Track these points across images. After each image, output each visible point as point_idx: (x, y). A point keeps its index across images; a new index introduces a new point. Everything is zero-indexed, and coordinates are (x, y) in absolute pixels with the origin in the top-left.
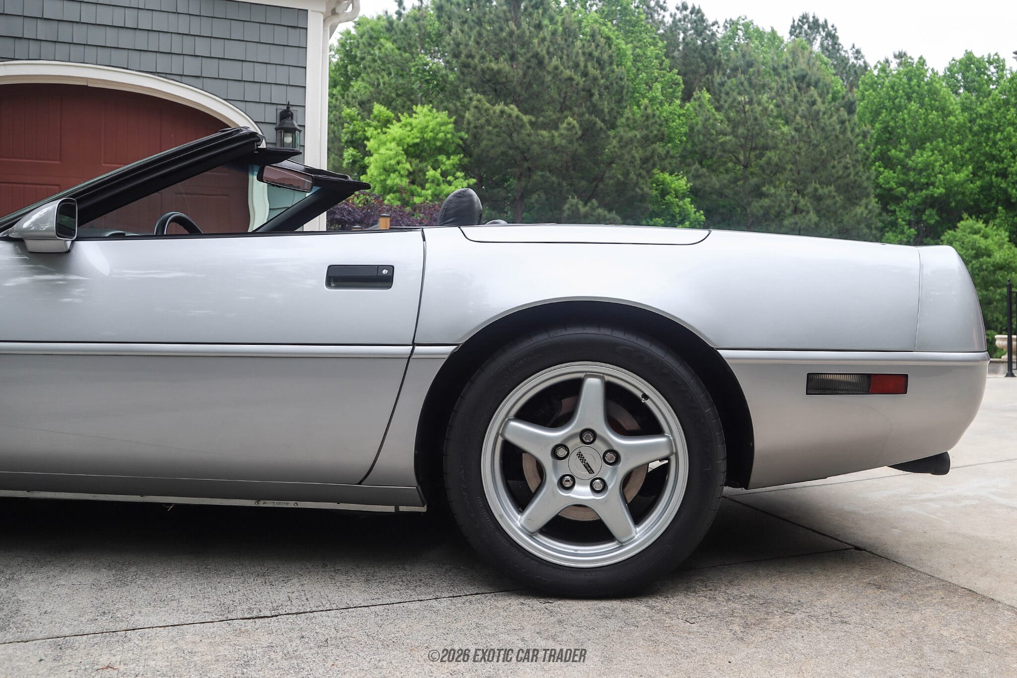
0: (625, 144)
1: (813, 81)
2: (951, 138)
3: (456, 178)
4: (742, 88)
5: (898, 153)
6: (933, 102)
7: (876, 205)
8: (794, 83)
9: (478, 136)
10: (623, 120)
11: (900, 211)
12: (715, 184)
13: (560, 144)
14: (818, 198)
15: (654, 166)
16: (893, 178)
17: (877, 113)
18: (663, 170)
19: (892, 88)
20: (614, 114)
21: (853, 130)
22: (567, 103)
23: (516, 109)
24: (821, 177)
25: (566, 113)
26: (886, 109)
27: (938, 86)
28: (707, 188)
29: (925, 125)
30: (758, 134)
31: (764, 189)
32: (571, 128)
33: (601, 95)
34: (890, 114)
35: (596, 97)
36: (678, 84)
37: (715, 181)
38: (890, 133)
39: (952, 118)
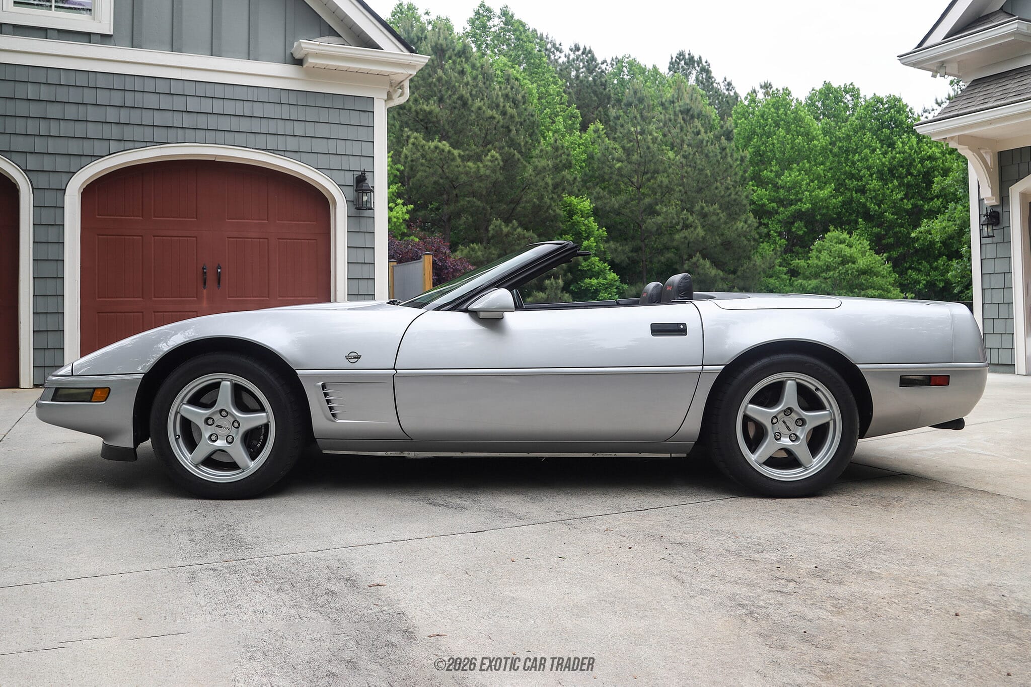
0: (538, 171)
1: (695, 113)
2: (815, 160)
3: (397, 205)
4: (635, 122)
5: (769, 173)
6: (798, 128)
7: (754, 220)
8: (681, 116)
9: (414, 168)
10: (537, 152)
11: (772, 223)
12: (614, 205)
13: (485, 174)
14: (704, 216)
15: (564, 190)
16: (766, 195)
17: (749, 139)
18: (570, 194)
19: (762, 117)
20: (528, 146)
21: (732, 156)
22: (489, 137)
23: (447, 145)
24: (706, 196)
25: (490, 146)
26: (758, 135)
27: (802, 114)
28: (607, 208)
29: (792, 148)
30: (650, 161)
31: (658, 208)
32: (494, 159)
33: (517, 131)
34: (761, 139)
35: (514, 132)
36: (577, 117)
37: (615, 202)
38: (761, 155)
39: (816, 142)
